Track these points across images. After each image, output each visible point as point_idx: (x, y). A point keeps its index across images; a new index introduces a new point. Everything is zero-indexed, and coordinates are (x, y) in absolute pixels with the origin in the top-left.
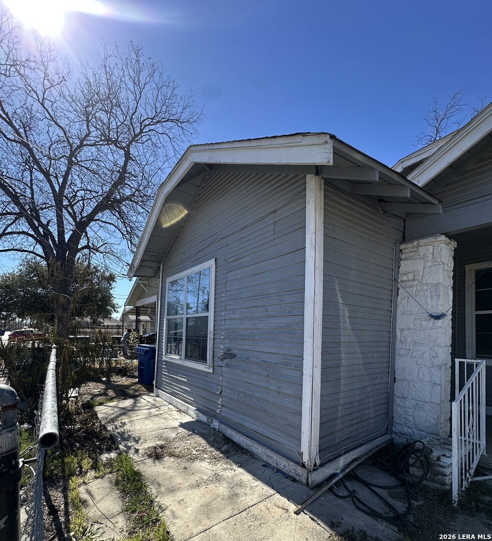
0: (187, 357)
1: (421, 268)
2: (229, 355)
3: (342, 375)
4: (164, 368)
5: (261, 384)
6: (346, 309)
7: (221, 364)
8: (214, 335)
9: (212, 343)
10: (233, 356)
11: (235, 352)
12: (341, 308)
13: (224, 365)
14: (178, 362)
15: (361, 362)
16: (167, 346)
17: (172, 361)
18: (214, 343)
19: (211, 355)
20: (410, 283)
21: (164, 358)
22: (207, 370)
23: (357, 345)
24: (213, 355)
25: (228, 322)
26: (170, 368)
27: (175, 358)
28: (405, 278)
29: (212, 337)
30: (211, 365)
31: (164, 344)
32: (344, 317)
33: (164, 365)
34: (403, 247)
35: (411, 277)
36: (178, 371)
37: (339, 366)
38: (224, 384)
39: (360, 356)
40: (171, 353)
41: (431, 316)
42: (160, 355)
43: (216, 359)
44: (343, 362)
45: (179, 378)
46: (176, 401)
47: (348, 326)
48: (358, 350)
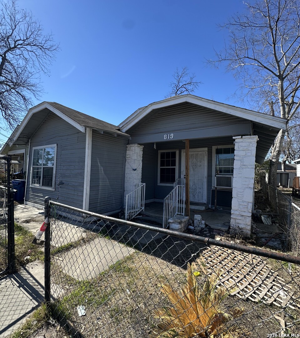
0: (43, 185)
1: (131, 154)
2: (61, 183)
3: (100, 189)
4: (30, 191)
5: (72, 193)
6: (102, 167)
7: (58, 187)
8: (56, 175)
9: (55, 179)
10: (63, 184)
11: (64, 182)
12: (100, 167)
13: (59, 187)
14: (38, 187)
15: (109, 184)
16: (33, 180)
17: (35, 187)
18: (55, 178)
19: (54, 183)
20: (129, 158)
21: (31, 186)
22: (52, 190)
23: (107, 179)
24: (55, 183)
25: (61, 170)
26: (34, 190)
27: (37, 185)
28: (127, 156)
29: (55, 176)
30: (54, 188)
31: (30, 179)
32: (101, 170)
33: (31, 189)
34: (127, 146)
35: (129, 156)
36: (39, 191)
37: (98, 186)
38: (59, 195)
39: (108, 182)
40: (34, 183)
41: (133, 169)
42: (28, 184)
43: (56, 185)
44: (100, 185)
45: (39, 195)
46: (37, 205)
47: (103, 173)
48: (107, 180)
